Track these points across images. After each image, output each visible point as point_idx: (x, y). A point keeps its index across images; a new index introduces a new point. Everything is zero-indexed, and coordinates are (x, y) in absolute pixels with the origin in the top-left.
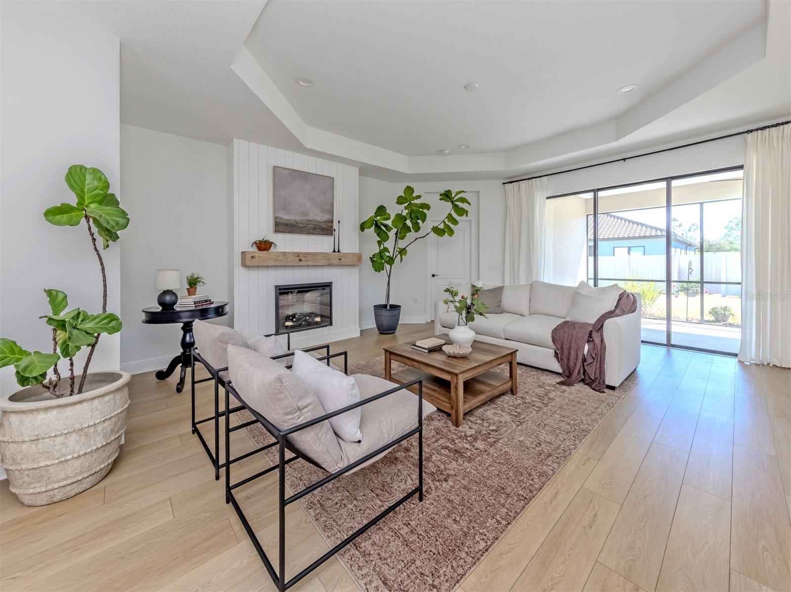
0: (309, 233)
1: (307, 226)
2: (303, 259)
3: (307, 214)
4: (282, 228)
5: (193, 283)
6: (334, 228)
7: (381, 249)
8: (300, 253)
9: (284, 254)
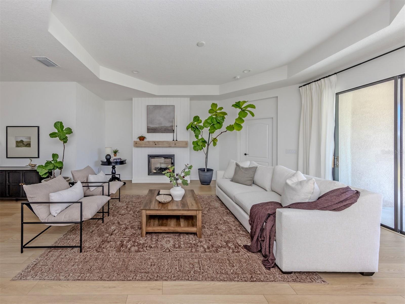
0: (162, 132)
1: (161, 129)
2: (157, 144)
3: (161, 124)
4: (150, 131)
5: (115, 152)
6: (173, 129)
7: (199, 139)
8: (156, 141)
9: (149, 142)
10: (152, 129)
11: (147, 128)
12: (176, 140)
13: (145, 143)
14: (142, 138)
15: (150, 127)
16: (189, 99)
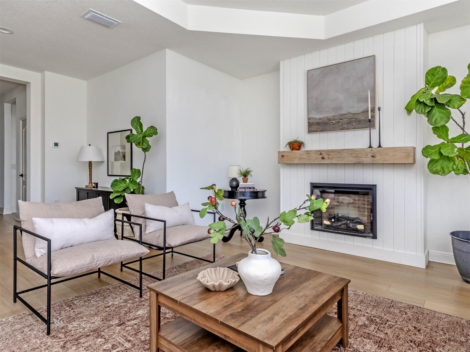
0: (343, 129)
1: (341, 121)
2: (326, 156)
3: (340, 108)
4: (314, 128)
5: (245, 175)
6: (370, 118)
7: (450, 138)
8: (322, 151)
9: (308, 152)
10: (318, 124)
11: (309, 122)
12: (380, 146)
13: (299, 156)
14: (295, 145)
15: (314, 118)
16: (421, 27)
